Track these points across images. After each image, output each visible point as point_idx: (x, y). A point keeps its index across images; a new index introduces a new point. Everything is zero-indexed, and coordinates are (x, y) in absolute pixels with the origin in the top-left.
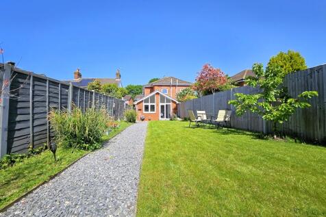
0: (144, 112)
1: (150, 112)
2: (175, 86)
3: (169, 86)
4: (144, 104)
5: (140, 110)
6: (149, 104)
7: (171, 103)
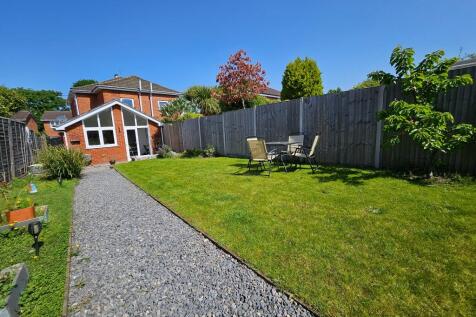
0: (89, 147)
1: (102, 145)
2: (148, 94)
3: (136, 93)
4: (86, 129)
5: (76, 143)
6: (100, 129)
7: (147, 126)
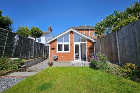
0: (58, 52)
1: (63, 51)
2: (88, 30)
3: (83, 30)
4: (58, 43)
5: (53, 49)
6: (63, 44)
7: (86, 42)
